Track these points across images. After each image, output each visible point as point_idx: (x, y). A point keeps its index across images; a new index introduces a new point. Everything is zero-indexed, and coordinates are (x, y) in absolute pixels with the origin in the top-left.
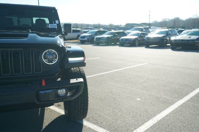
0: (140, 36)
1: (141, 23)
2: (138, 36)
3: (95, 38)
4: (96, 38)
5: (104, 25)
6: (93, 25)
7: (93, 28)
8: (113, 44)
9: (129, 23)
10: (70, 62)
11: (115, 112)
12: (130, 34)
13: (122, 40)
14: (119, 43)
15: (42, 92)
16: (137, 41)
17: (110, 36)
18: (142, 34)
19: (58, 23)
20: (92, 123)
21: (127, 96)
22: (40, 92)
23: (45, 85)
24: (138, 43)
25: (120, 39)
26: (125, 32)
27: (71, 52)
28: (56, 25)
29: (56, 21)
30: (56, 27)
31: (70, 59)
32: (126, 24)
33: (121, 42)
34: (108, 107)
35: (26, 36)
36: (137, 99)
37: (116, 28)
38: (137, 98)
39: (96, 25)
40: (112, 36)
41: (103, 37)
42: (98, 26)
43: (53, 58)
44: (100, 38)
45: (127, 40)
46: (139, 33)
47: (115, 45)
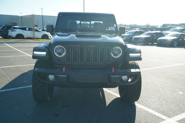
0: (179, 37)
1: (180, 24)
2: (177, 37)
3: (133, 38)
4: (135, 38)
5: (140, 26)
6: (129, 25)
7: (130, 28)
8: (150, 44)
9: (166, 24)
10: (130, 57)
11: (160, 100)
12: (168, 35)
13: (160, 40)
14: (156, 43)
15: (112, 76)
16: (175, 42)
17: (147, 36)
18: (181, 35)
19: (116, 26)
20: (142, 105)
21: (170, 89)
22: (111, 76)
23: (114, 72)
24: (176, 44)
25: (158, 39)
26: (163, 33)
27: (131, 49)
28: (114, 28)
29: (114, 25)
30: (114, 30)
31: (131, 55)
32: (163, 24)
33: (159, 42)
34: (153, 96)
35: (100, 37)
36: (180, 93)
37: (153, 29)
38: (179, 91)
39: (132, 25)
40: (150, 36)
41: (141, 38)
42: (134, 27)
43: (118, 53)
44: (138, 38)
45: (165, 40)
46: (179, 34)
47: (152, 45)
